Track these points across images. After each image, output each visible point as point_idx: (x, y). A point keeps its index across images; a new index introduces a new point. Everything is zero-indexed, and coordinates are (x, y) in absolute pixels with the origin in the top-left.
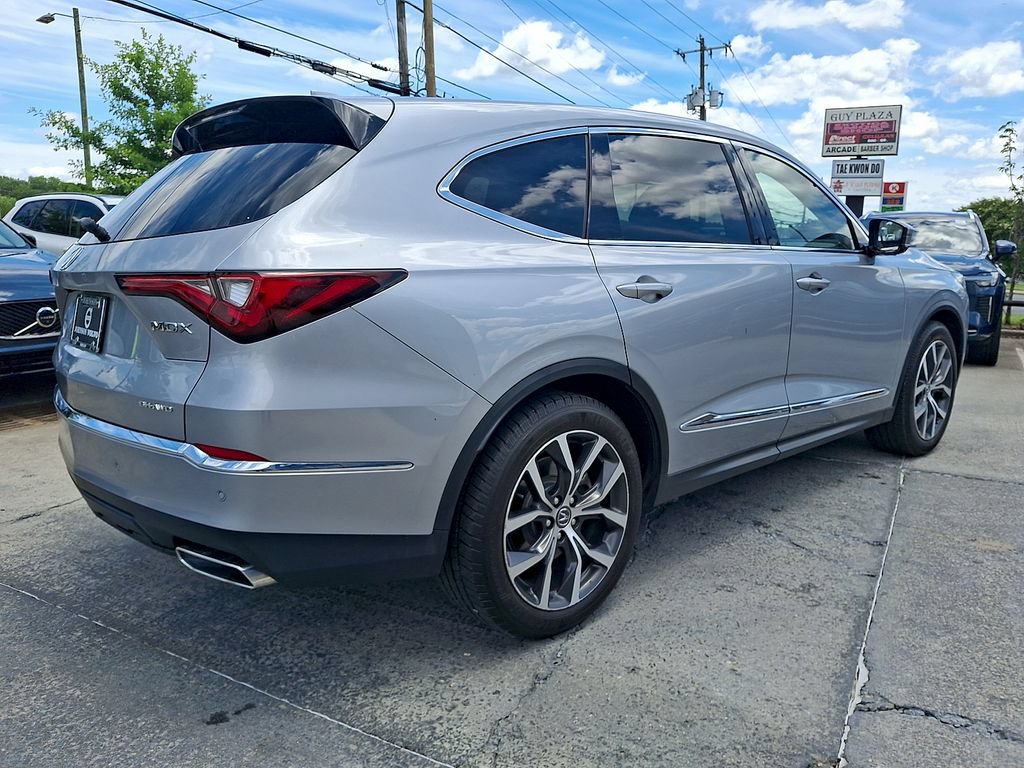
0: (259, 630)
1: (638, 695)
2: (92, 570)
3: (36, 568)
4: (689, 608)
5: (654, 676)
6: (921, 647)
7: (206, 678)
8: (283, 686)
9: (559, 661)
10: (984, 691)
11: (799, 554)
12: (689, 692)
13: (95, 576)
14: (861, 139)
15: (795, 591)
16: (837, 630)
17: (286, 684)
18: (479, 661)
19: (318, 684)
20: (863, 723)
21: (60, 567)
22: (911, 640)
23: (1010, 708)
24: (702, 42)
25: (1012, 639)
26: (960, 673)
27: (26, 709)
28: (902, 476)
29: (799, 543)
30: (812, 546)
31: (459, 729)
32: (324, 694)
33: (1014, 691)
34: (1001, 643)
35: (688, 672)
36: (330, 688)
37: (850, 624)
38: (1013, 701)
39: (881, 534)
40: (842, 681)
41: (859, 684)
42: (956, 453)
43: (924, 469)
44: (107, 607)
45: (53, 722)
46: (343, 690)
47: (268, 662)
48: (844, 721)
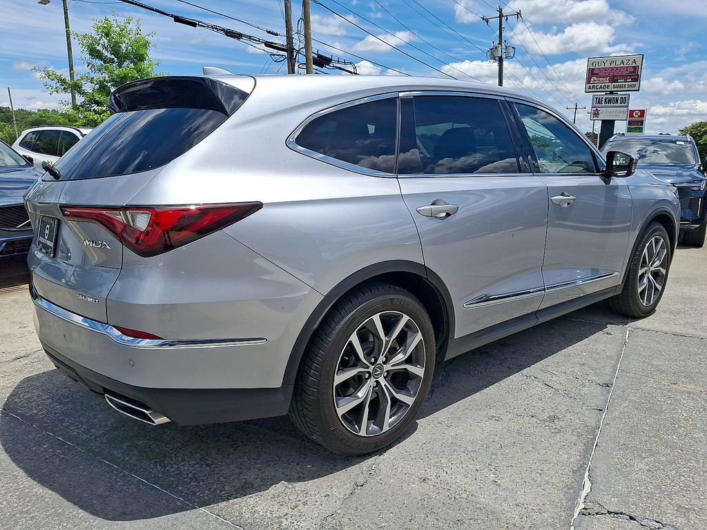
0: (167, 445)
1: (426, 499)
2: (59, 399)
3: (21, 396)
4: (467, 433)
5: (438, 485)
6: (631, 466)
7: (128, 481)
8: (180, 488)
9: (373, 472)
10: (674, 502)
11: (549, 392)
12: (463, 498)
13: (61, 403)
14: (613, 80)
15: (544, 421)
16: (571, 451)
17: (182, 487)
18: (317, 471)
19: (204, 487)
20: (584, 524)
21: (38, 396)
22: (624, 460)
23: (692, 516)
24: (500, 11)
25: (698, 462)
26: (658, 487)
27: (4, 503)
28: (628, 333)
29: (549, 384)
30: (558, 387)
31: (298, 524)
32: (208, 494)
33: (696, 502)
34: (689, 464)
35: (462, 483)
36: (212, 490)
37: (581, 447)
38: (694, 510)
39: (609, 378)
40: (571, 491)
41: (584, 494)
42: (667, 315)
43: (643, 327)
44: (67, 427)
45: (21, 513)
46: (221, 492)
47: (172, 470)
48: (570, 523)
